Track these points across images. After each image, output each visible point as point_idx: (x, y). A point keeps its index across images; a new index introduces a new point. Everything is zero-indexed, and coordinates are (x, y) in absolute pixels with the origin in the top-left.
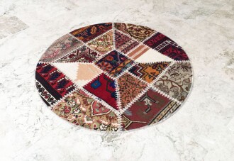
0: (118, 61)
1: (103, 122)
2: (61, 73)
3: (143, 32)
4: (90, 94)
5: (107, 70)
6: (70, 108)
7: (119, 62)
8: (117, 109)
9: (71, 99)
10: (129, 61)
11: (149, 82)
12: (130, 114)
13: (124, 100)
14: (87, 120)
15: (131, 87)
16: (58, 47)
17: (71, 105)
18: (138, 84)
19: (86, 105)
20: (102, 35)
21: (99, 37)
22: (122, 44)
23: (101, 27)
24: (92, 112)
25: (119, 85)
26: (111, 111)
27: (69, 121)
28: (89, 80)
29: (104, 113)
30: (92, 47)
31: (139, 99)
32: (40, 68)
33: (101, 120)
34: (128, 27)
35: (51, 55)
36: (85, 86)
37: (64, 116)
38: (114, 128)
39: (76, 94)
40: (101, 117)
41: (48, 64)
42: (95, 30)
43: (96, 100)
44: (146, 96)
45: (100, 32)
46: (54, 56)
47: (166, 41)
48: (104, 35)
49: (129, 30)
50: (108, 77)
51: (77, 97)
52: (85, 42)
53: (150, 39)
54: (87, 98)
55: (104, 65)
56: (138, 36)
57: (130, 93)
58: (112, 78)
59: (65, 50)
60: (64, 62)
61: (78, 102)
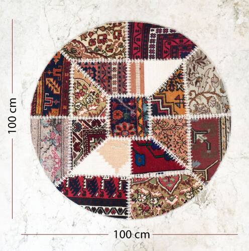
0: (129, 111)
1: (185, 190)
2: (95, 178)
3: (110, 37)
4: (146, 176)
5: (132, 133)
6: (145, 204)
7: (132, 112)
8: (184, 169)
9: (136, 195)
10: (140, 102)
11: (184, 113)
12: (198, 164)
13: (181, 155)
14: (172, 201)
15: (173, 134)
16: (48, 149)
17: (143, 200)
18: (176, 125)
19: (155, 189)
20: (72, 85)
21: (72, 91)
22: (109, 82)
23: (57, 73)
24: (167, 190)
25: (161, 142)
26: (181, 175)
27: (158, 215)
28: (128, 161)
29: (178, 183)
30: (82, 116)
31: (191, 142)
32: (67, 191)
33: (182, 191)
34: (86, 43)
35: (54, 165)
36: (132, 170)
37: (149, 215)
38: (198, 188)
39: (135, 186)
40: (179, 189)
41: (68, 179)
42: (54, 83)
43: (158, 176)
44: (195, 132)
45: (64, 82)
46: (60, 164)
47: (151, 32)
48: (75, 84)
49: (93, 48)
50: (142, 141)
51: (139, 188)
52: (67, 116)
53: (131, 44)
54: (148, 181)
55: (122, 129)
56: (114, 51)
57: (179, 141)
58: (146, 139)
59: (60, 145)
60: (79, 161)
61: (146, 192)
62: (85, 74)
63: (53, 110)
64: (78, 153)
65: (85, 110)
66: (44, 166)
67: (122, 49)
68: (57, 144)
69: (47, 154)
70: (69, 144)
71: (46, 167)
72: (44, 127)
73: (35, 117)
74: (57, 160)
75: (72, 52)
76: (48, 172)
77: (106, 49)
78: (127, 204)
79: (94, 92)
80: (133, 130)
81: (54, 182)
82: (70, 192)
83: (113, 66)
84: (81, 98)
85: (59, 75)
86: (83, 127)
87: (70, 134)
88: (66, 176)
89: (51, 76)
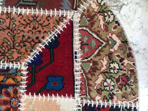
1: (102, 23)
4: (78, 76)
5: (16, 92)
6: (118, 81)
8: (71, 22)
9: (104, 93)
12: (66, 1)
13: (52, 25)
14: (115, 43)
15: (22, 33)
17: (112, 84)
18: (8, 28)
19: (98, 64)
24: (100, 48)
25: (32, 51)
26: (80, 27)
27: (134, 64)
28: (55, 101)
29: (90, 32)
31: (35, 8)
33: (102, 27)
36: (69, 96)
37: (133, 77)
38: (100, 4)
39: (92, 94)
40: (99, 31)
43: (79, 60)
44: (21, 3)
50: (27, 79)
51: (95, 88)
54: (86, 74)
55: (9, 106)
57: (32, 26)
58: (25, 73)
61: (101, 78)
78: (117, 107)
80: (11, 90)
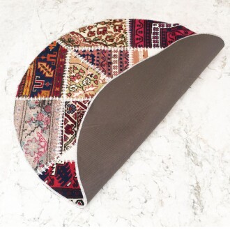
16: (33, 131)
20: (67, 69)
21: (67, 75)
22: (109, 66)
23: (51, 58)
30: (77, 97)
32: (53, 180)
34: (85, 35)
35: (38, 149)
41: (55, 166)
42: (47, 68)
45: (59, 66)
46: (46, 148)
47: (153, 26)
48: (70, 68)
49: (92, 38)
52: (59, 97)
53: (132, 36)
56: (115, 41)
59: (48, 127)
60: (71, 145)
62: (82, 60)
63: (43, 92)
64: (70, 136)
65: (81, 92)
66: (25, 151)
67: (123, 39)
68: (44, 126)
69: (31, 137)
70: (59, 126)
71: (28, 152)
72: (30, 108)
73: (20, 98)
74: (43, 144)
75: (69, 41)
76: (30, 157)
77: (106, 39)
79: (92, 74)
81: (36, 169)
82: (56, 181)
83: (113, 54)
84: (77, 81)
85: (53, 60)
86: (77, 109)
87: (61, 116)
88: (53, 162)
89: (45, 61)
